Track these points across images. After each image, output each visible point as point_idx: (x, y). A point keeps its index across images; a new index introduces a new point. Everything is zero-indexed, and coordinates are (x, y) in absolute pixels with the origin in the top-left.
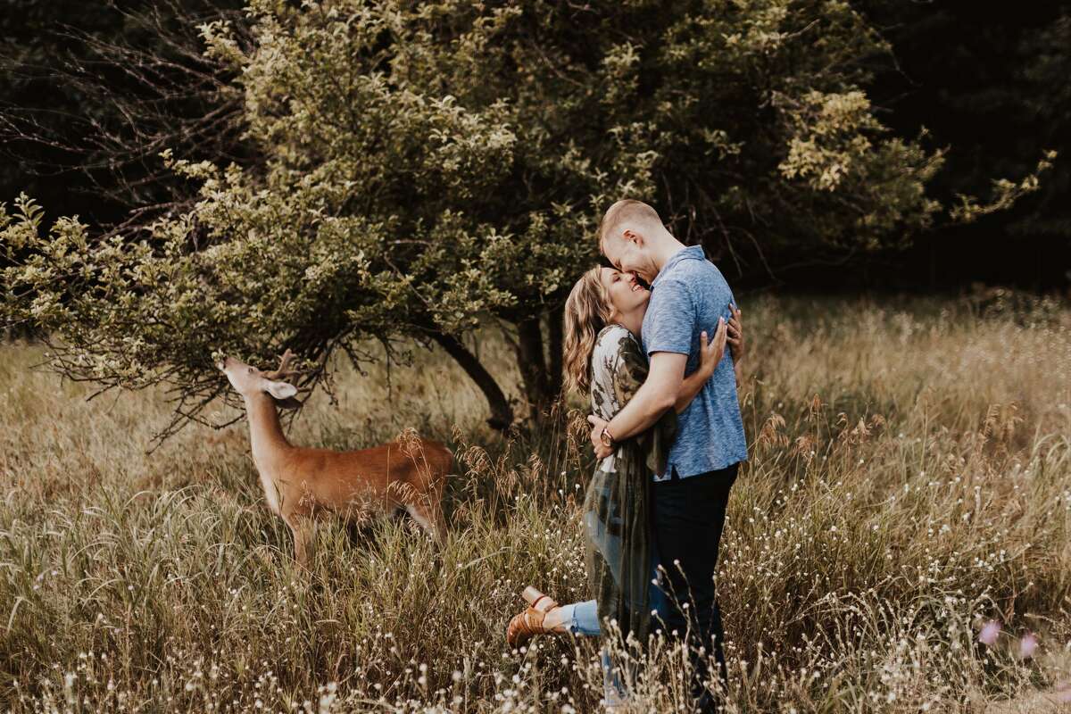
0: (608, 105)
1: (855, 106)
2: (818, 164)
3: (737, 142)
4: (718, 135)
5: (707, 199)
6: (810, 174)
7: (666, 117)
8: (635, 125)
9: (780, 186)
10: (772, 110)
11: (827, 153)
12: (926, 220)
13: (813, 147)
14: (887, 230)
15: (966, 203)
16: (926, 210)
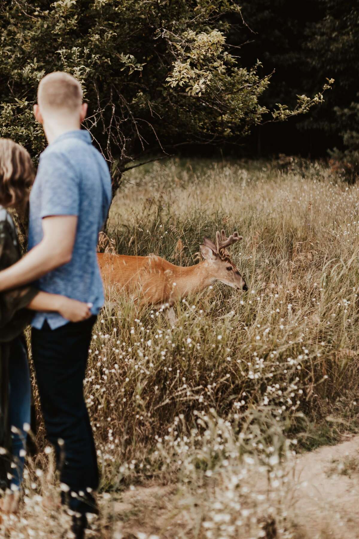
0: (57, 35)
1: (216, 41)
2: (192, 78)
3: (141, 63)
4: (129, 58)
5: (124, 100)
6: (186, 85)
7: (96, 45)
8: (74, 48)
9: (170, 94)
10: (163, 41)
11: (197, 71)
12: (258, 118)
13: (189, 67)
14: (235, 123)
15: (282, 109)
16: (258, 112)
